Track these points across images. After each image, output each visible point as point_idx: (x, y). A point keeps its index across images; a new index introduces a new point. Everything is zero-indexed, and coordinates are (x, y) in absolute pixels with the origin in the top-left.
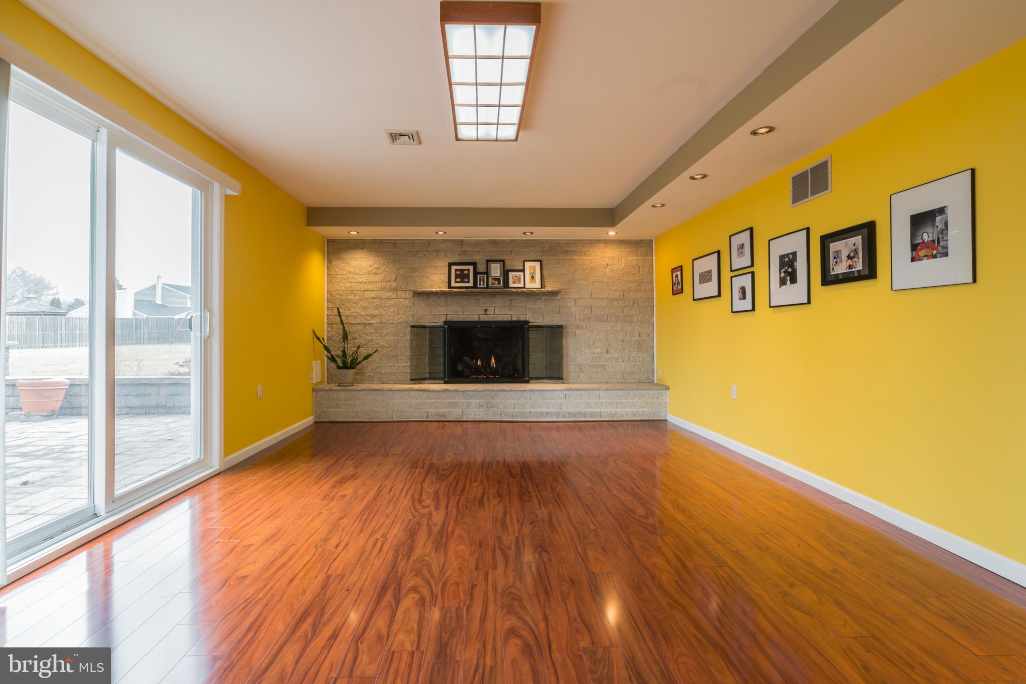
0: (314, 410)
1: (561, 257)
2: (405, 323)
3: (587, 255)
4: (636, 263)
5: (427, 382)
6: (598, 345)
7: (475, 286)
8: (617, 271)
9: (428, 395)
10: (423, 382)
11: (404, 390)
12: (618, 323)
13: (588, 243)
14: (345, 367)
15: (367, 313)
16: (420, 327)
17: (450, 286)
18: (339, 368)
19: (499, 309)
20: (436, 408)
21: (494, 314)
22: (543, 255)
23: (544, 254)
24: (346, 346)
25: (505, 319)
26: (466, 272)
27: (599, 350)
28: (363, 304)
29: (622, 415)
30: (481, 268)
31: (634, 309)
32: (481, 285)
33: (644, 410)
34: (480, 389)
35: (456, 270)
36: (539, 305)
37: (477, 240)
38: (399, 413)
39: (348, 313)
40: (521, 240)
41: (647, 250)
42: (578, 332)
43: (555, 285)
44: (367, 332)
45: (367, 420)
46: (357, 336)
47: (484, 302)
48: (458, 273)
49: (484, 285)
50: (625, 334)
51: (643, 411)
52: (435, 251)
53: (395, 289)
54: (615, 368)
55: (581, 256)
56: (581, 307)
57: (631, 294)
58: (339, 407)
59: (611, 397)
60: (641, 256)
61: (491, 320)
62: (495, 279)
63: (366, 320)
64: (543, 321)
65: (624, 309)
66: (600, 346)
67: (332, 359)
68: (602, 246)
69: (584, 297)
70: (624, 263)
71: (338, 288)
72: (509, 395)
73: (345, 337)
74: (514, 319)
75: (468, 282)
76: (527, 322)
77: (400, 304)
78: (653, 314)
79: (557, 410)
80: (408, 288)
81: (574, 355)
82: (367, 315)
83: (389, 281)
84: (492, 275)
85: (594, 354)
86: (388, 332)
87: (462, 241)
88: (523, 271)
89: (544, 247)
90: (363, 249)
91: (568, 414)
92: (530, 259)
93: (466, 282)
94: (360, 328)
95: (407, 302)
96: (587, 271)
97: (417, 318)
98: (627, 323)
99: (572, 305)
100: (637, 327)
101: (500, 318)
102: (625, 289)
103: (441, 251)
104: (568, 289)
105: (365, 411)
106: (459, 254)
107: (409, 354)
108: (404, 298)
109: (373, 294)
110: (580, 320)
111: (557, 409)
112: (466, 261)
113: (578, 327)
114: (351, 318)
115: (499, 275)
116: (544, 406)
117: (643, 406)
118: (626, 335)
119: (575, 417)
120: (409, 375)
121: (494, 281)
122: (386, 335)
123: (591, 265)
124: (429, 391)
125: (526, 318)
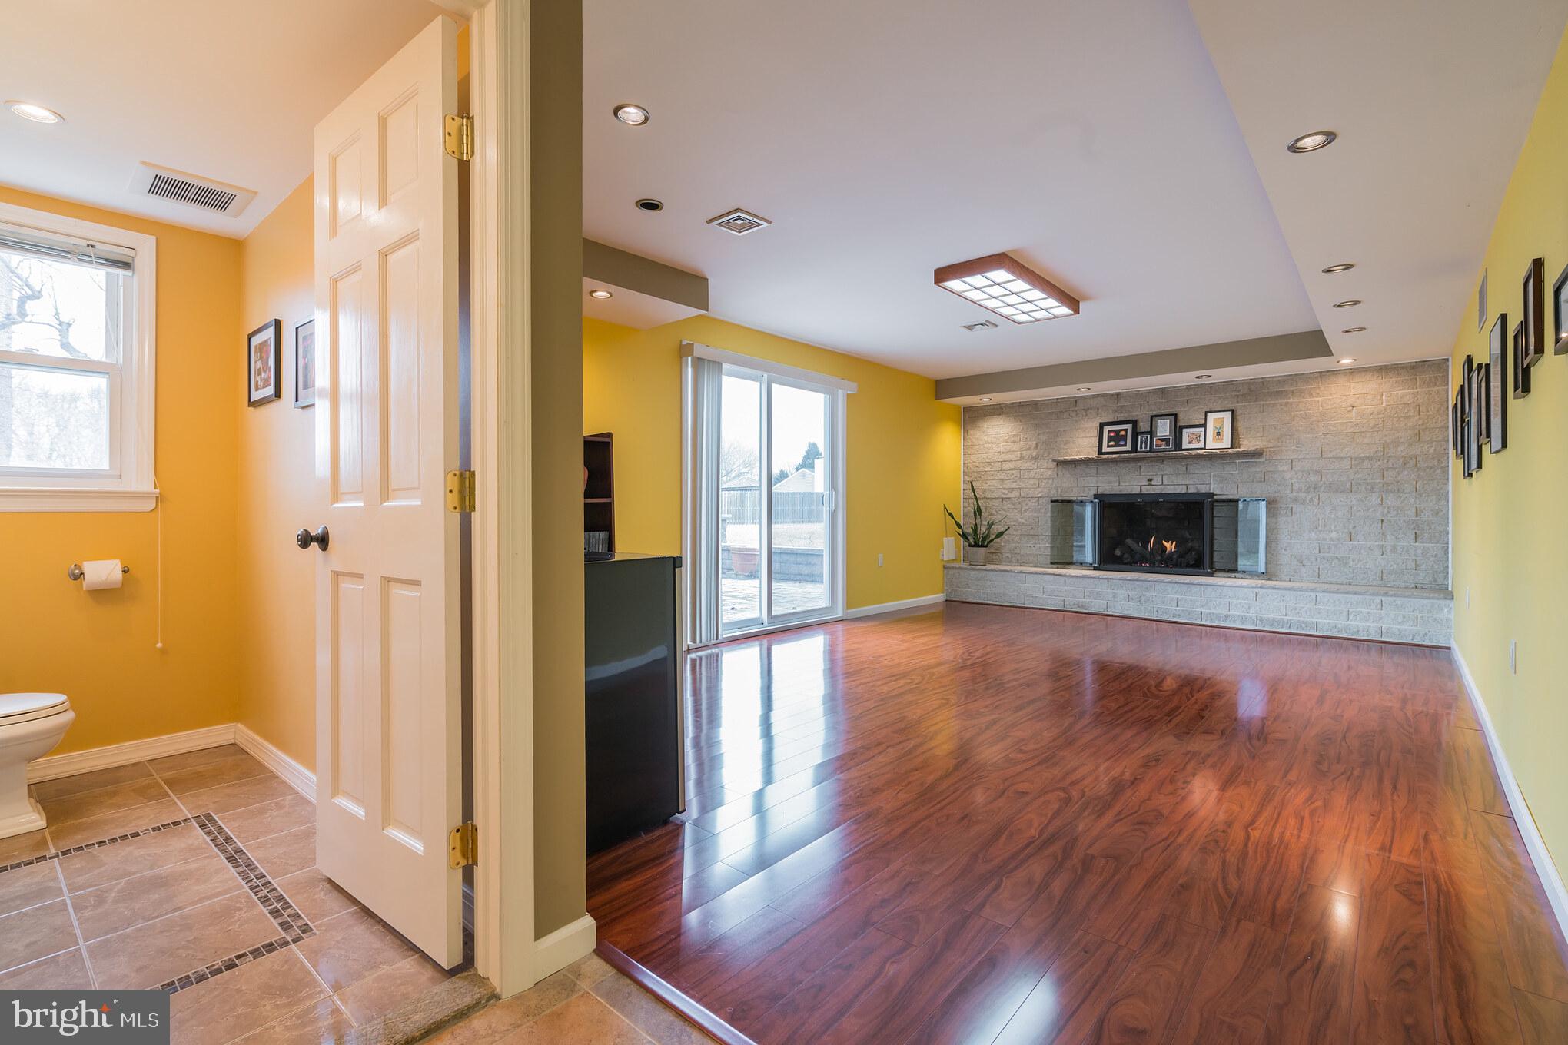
0: (946, 588)
1: (1268, 402)
2: (1048, 497)
3: (1314, 394)
4: (1411, 401)
5: (1073, 567)
6: (1333, 528)
7: (1134, 450)
8: (1372, 414)
9: (1065, 581)
10: (1067, 566)
11: (1036, 573)
12: (1373, 494)
13: (1317, 378)
14: (976, 545)
15: (1004, 486)
16: (1063, 501)
17: (1100, 452)
18: (970, 545)
19: (1169, 478)
20: (1074, 597)
21: (1162, 484)
22: (1238, 402)
23: (1239, 400)
24: (978, 521)
25: (1178, 491)
26: (1122, 433)
27: (1334, 535)
28: (1001, 476)
29: (1358, 631)
30: (1144, 426)
31: (1406, 472)
32: (1142, 448)
33: (1403, 627)
34: (1129, 578)
35: (1109, 432)
36: (1231, 471)
37: (1138, 391)
38: (1031, 599)
39: (985, 486)
40: (1202, 384)
41: (1436, 377)
42: (1296, 508)
43: (1258, 443)
44: (1005, 507)
45: (997, 603)
46: (994, 512)
47: (1147, 470)
48: (1112, 434)
49: (1146, 447)
50: (1386, 511)
51: (1399, 629)
52: (1084, 410)
53: (1036, 458)
54: (1367, 562)
55: (1303, 397)
56: (1302, 471)
57: (1401, 448)
58: (969, 587)
59: (1337, 603)
60: (1422, 387)
61: (1158, 492)
62: (1162, 440)
63: (1004, 494)
64: (1236, 492)
65: (1385, 473)
66: (1338, 528)
67: (965, 536)
68: (1341, 380)
69: (1308, 457)
70: (1387, 401)
71: (975, 460)
72: (1169, 587)
73: (978, 512)
74: (1192, 490)
75: (1125, 445)
76: (1212, 494)
77: (1042, 475)
78: (1448, 479)
79: (1242, 614)
80: (1051, 456)
81: (1289, 541)
82: (1004, 489)
83: (1029, 449)
84: (1158, 434)
85: (1325, 539)
86: (1027, 508)
87: (1118, 395)
88: (1204, 426)
89: (1240, 390)
90: (1000, 415)
91: (1260, 620)
92: (1217, 409)
93: (1122, 446)
94: (997, 503)
95: (1049, 472)
96: (1314, 418)
97: (1061, 492)
98: (1391, 495)
99: (1285, 469)
100: (1412, 500)
101: (1170, 490)
102: (1388, 441)
103: (1091, 409)
104: (1279, 447)
105: (995, 594)
106: (1115, 411)
107: (1049, 533)
108: (1047, 469)
109: (1011, 465)
110: (1300, 490)
111: (1243, 612)
112: (1123, 419)
113: (1296, 500)
114: (987, 492)
115: (1168, 434)
116: (1221, 606)
117: (1400, 621)
118: (1388, 512)
119: (1271, 626)
120: (1049, 558)
121: (1160, 442)
122: (1026, 510)
123: (1321, 409)
124: (1065, 576)
125: (1210, 490)
